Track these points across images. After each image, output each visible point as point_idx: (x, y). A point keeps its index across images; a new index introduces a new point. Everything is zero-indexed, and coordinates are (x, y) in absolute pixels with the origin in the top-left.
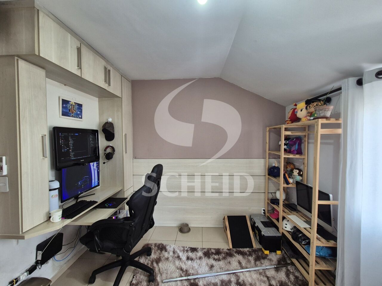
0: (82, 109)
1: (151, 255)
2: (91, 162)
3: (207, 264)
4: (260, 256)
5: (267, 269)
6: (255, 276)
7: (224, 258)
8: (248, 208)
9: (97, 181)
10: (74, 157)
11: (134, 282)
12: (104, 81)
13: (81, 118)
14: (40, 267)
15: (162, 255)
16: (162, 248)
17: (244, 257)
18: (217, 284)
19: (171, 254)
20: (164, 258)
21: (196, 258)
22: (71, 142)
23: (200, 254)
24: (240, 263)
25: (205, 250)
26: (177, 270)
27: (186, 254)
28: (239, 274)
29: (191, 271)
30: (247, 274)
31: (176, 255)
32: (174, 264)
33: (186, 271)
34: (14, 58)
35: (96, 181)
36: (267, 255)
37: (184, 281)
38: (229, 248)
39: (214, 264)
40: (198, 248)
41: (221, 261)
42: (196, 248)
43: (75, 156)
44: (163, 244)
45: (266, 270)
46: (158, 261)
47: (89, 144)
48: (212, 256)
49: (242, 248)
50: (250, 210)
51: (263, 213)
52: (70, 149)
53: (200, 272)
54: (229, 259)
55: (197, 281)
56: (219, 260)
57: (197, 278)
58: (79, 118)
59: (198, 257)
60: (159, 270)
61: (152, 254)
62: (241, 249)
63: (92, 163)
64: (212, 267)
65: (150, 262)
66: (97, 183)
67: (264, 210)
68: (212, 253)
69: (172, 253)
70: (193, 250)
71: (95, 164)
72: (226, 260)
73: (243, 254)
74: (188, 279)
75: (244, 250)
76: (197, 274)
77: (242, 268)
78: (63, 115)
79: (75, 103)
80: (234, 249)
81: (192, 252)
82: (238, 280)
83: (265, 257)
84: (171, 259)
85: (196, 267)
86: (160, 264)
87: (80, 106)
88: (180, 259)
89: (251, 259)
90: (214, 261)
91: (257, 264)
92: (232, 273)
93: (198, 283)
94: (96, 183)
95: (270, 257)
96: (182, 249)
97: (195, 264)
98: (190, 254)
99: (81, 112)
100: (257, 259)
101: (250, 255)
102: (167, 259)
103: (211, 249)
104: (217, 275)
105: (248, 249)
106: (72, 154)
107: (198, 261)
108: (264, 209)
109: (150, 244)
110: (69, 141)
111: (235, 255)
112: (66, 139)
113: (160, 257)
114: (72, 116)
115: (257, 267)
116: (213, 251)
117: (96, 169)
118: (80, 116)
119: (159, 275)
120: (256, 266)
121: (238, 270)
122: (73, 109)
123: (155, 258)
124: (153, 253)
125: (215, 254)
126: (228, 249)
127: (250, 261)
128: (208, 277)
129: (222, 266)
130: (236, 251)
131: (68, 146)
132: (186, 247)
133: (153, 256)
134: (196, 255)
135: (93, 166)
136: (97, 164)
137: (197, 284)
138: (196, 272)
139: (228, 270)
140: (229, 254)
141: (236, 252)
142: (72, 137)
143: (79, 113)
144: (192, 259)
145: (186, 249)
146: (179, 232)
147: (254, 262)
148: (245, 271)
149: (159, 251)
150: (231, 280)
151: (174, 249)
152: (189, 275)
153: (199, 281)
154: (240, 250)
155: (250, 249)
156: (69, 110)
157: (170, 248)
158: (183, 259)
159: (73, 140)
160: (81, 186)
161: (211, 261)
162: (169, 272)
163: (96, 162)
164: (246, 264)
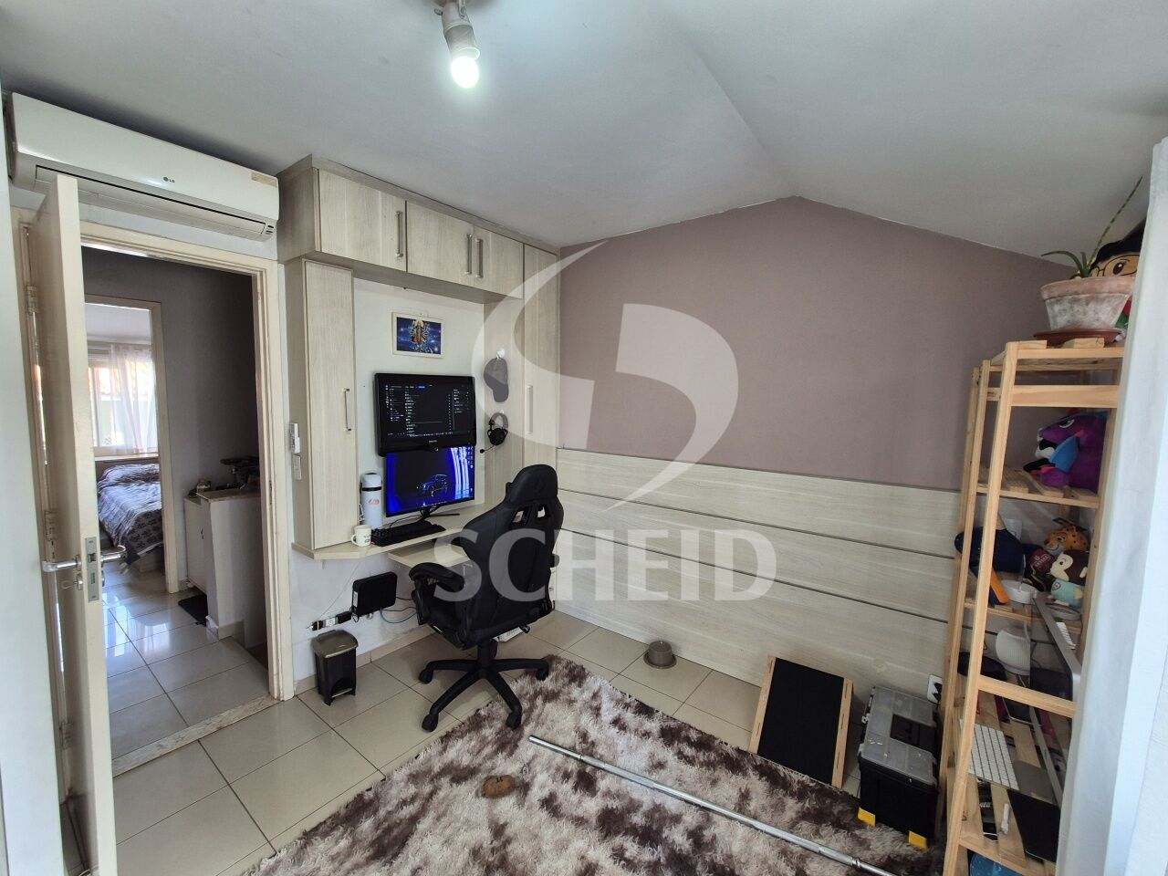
0: (440, 334)
1: (544, 679)
2: (453, 447)
3: (652, 756)
4: (832, 813)
5: (820, 854)
6: (760, 846)
7: (709, 765)
8: (872, 659)
9: (468, 488)
10: (416, 433)
11: (482, 713)
12: (465, 268)
13: (439, 352)
14: (356, 618)
15: (566, 690)
16: (577, 675)
17: (771, 792)
18: (642, 806)
19: (587, 695)
20: (566, 697)
21: (636, 730)
22: (409, 403)
23: (653, 726)
24: (745, 796)
25: (672, 724)
26: (573, 733)
27: (618, 712)
28: (716, 818)
29: (601, 750)
30: (741, 831)
31: (595, 704)
32: (577, 719)
33: (593, 744)
34: (301, 261)
35: (464, 488)
36: (861, 825)
37: (573, 761)
38: (743, 748)
39: (669, 763)
40: (657, 711)
41: (693, 765)
42: (652, 709)
43: (416, 430)
44: (584, 669)
45: (813, 855)
46: (551, 696)
47: (451, 408)
48: (680, 745)
49: (786, 764)
50: (879, 670)
51: (935, 695)
52: (406, 417)
53: (621, 761)
54: (721, 773)
55: (599, 774)
56: (690, 761)
57: (603, 769)
58: (434, 352)
59: (642, 730)
60: (540, 715)
61: (547, 679)
62: (780, 767)
63: (456, 449)
64: (660, 765)
65: (532, 692)
66: (468, 492)
67: (938, 686)
68: (688, 739)
69: (591, 695)
70: (644, 710)
71: (463, 451)
72: (709, 770)
73: (775, 781)
74: (582, 761)
75: (793, 775)
76: (610, 763)
77: (741, 808)
78: (399, 348)
79: (424, 322)
80: (759, 758)
81: (635, 713)
82: (700, 828)
83: (845, 824)
84: (578, 705)
85: (619, 749)
86: (549, 706)
87: (436, 327)
88: (598, 715)
89: (792, 806)
90: (676, 757)
91: (798, 826)
92: (696, 805)
93: (599, 779)
94: (466, 494)
95: (869, 833)
96: (619, 696)
97: (622, 741)
98: (629, 716)
99: (439, 339)
100: (817, 817)
101: (801, 795)
102: (571, 702)
103: (690, 727)
104: (654, 789)
105: (806, 778)
106: (410, 427)
107: (634, 739)
108: (939, 681)
109: (560, 658)
110: (404, 401)
111: (750, 772)
112: (399, 397)
113: (560, 692)
114: (419, 350)
115: (792, 833)
116: (694, 736)
117: (466, 461)
118: (436, 349)
119: (532, 724)
120: (792, 827)
121: (724, 807)
122: (421, 335)
123: (550, 689)
124: (550, 677)
125: (691, 744)
126: (738, 750)
127: (783, 811)
128: (631, 781)
129: (687, 779)
130: (761, 765)
131: (402, 410)
132: (630, 696)
133: (548, 684)
134: (641, 724)
135: (459, 455)
136: (467, 451)
137: (596, 780)
138: (612, 757)
139: (693, 794)
140: (734, 763)
141: (756, 768)
142: (411, 392)
143: (433, 341)
144: (623, 728)
145: (628, 700)
146: (642, 657)
147: (794, 815)
148: (741, 822)
149: (566, 680)
150: (684, 818)
151: (600, 689)
152: (591, 755)
153: (603, 778)
154: (776, 770)
155: (813, 782)
156: (413, 338)
157: (593, 683)
158: (604, 718)
159: (413, 398)
160: (428, 492)
161: (668, 755)
162: (555, 729)
163: (464, 448)
164: (764, 808)
